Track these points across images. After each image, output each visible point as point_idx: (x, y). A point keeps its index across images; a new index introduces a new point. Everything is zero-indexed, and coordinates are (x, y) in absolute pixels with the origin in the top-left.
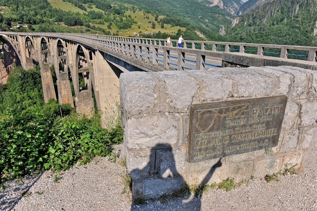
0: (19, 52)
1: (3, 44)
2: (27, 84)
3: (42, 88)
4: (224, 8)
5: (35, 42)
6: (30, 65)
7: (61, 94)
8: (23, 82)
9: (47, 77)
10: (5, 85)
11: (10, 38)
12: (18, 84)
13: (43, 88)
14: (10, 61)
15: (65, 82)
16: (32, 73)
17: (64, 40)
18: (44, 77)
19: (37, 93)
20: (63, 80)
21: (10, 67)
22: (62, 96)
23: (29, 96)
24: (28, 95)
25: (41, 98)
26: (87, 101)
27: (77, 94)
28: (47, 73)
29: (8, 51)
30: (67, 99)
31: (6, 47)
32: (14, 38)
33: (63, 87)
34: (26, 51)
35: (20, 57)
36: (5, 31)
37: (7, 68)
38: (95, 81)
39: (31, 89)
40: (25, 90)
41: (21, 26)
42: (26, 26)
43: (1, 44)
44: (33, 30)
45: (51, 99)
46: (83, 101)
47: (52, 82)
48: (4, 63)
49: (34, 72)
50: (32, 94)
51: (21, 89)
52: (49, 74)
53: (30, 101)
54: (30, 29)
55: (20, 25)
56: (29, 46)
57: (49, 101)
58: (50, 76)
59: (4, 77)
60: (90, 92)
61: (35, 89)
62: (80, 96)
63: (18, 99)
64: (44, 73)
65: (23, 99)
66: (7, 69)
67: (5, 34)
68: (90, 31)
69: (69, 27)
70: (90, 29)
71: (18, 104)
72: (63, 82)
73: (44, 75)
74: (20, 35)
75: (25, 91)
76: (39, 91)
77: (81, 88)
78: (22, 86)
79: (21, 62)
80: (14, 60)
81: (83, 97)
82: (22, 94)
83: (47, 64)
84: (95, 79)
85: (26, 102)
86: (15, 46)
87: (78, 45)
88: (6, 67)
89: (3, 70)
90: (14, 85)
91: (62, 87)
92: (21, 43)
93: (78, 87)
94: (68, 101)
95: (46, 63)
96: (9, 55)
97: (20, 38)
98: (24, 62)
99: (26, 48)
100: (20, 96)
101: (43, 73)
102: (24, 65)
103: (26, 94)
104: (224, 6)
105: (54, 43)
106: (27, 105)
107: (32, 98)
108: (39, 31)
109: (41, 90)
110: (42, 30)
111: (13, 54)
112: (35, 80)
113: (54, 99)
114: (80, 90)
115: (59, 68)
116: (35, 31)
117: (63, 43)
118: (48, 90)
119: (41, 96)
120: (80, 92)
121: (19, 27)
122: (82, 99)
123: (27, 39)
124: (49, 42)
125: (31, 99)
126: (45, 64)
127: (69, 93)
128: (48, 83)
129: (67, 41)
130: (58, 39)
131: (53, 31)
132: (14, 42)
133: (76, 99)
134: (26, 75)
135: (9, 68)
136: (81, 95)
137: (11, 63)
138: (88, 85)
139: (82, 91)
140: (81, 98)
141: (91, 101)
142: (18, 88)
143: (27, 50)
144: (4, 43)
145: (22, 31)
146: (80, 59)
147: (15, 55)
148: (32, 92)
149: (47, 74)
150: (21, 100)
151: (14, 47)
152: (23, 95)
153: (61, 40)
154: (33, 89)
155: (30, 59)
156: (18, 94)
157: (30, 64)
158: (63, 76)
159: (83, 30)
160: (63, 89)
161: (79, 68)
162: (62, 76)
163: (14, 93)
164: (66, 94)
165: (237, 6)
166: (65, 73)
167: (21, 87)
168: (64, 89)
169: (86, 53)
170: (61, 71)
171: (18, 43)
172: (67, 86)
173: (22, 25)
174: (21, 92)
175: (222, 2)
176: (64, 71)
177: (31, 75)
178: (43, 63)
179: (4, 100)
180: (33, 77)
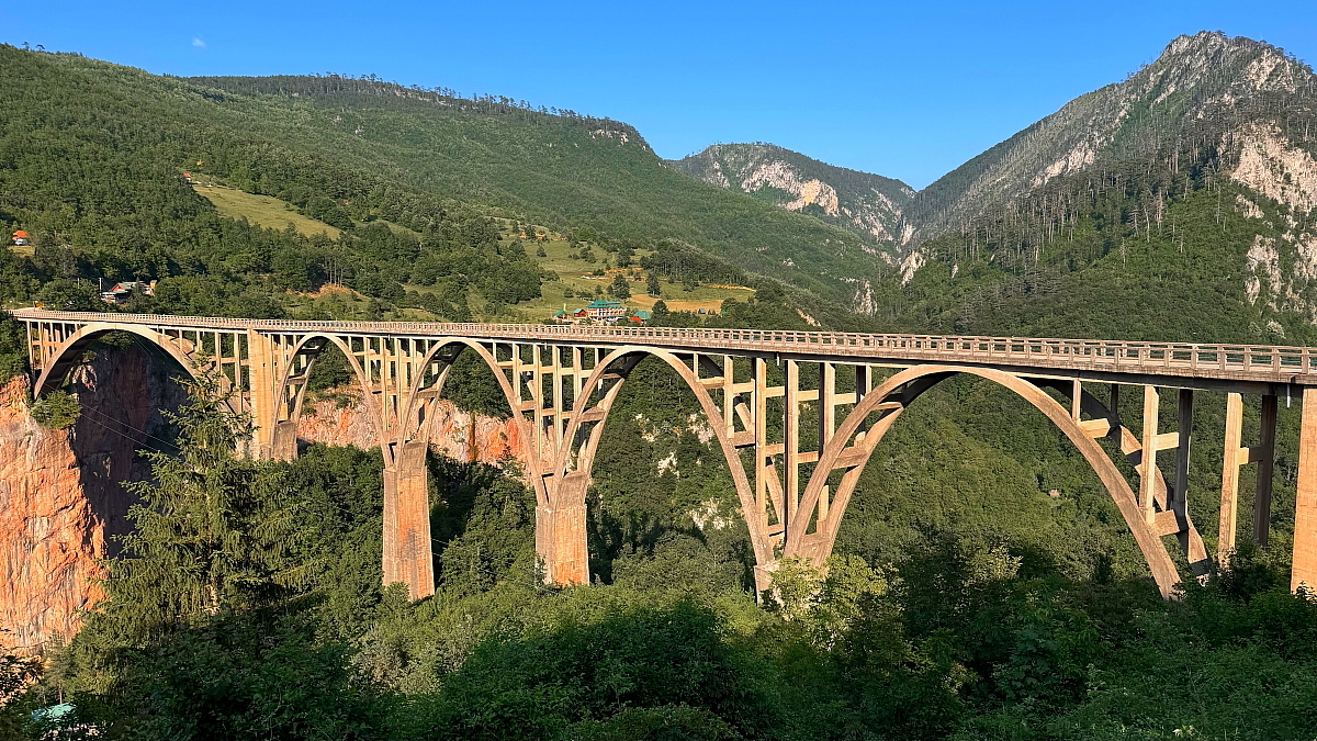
4: (842, 212)
6: (285, 451)
9: (411, 497)
18: (401, 496)
20: (569, 503)
28: (413, 479)
33: (562, 533)
47: (425, 516)
48: (74, 448)
52: (420, 484)
58: (422, 492)
59: (66, 507)
64: (402, 480)
72: (567, 514)
73: (399, 489)
74: (260, 332)
88: (80, 461)
92: (257, 364)
98: (256, 440)
99: (285, 384)
101: (398, 481)
104: (840, 206)
127: (579, 555)
128: (412, 523)
149: (413, 485)
155: (289, 426)
157: (285, 445)
158: (570, 489)
165: (889, 203)
166: (579, 477)
168: (566, 540)
172: (574, 529)
175: (833, 191)
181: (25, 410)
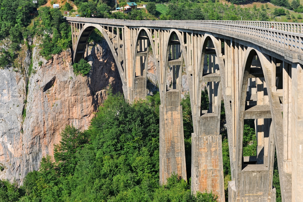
0: (122, 63)
1: (94, 46)
2: (129, 136)
3: (157, 147)
5: (157, 41)
6: (141, 92)
7: (198, 167)
8: (121, 131)
9: (173, 123)
10: (86, 134)
11: (109, 33)
12: (109, 134)
13: (161, 148)
14: (101, 83)
15: (210, 138)
16: (142, 110)
17: (219, 37)
18: (166, 122)
19: (146, 158)
20: (208, 133)
21: (101, 94)
22: (200, 172)
23: (129, 165)
24: (126, 160)
25: (154, 171)
26: (259, 193)
27: (237, 172)
28: (174, 113)
29: (101, 60)
30: (209, 182)
31: (98, 50)
32: (115, 32)
33: (204, 151)
34: (135, 61)
35: (122, 74)
36: (102, 16)
37: (95, 96)
38: (285, 145)
39: (135, 148)
40: (122, 148)
41: (134, 7)
42: (144, 7)
43: (91, 45)
44: (157, 14)
45: (174, 177)
46: (249, 193)
47: (181, 135)
48: (89, 86)
49: (146, 110)
50: (137, 160)
51: (113, 145)
52: (178, 116)
53: (130, 175)
54: (150, 12)
55: (131, 4)
56: (143, 50)
57: (169, 180)
58: (179, 120)
59: (86, 115)
60: (267, 171)
61: (144, 149)
62: (243, 180)
63: (105, 169)
64: (167, 112)
65: (114, 170)
66: (93, 99)
67: (99, 24)
68: (285, 15)
69: (236, 6)
70: (286, 9)
71: (103, 180)
72: (207, 139)
73: (165, 117)
74: (128, 27)
75: (123, 152)
76: (151, 155)
77: (247, 159)
78: (118, 139)
79: (123, 84)
80: (111, 79)
81: (250, 183)
82: (115, 157)
83: (176, 92)
84: (285, 139)
85: (121, 178)
86: (116, 49)
87: (250, 49)
88: (93, 93)
89: (86, 101)
90: (102, 136)
91: (202, 150)
92: (128, 44)
93: (239, 154)
94: (213, 186)
95: (174, 90)
96: (102, 68)
97: (127, 33)
98: (128, 86)
99: (136, 55)
100: (111, 161)
101: (165, 113)
102: (128, 92)
103: (122, 158)
105: (195, 45)
106: (122, 184)
107: (133, 169)
108: (169, 16)
109: (156, 152)
110: (175, 15)
111: (111, 65)
112: (146, 127)
113: (180, 178)
114: (244, 165)
115: (200, 104)
116: (161, 17)
117: (217, 43)
118: (171, 153)
119: (154, 166)
120: (243, 168)
121: (129, 10)
122: (247, 187)
123: (142, 35)
124: (185, 42)
125: (132, 171)
126: (171, 93)
127: (216, 166)
128: (173, 138)
129: (225, 39)
130: (206, 35)
131: (198, 16)
132: (115, 42)
133: (232, 185)
134: (128, 115)
135: (99, 97)
136: (245, 178)
137: (103, 87)
138: (266, 153)
139: (249, 168)
140: (245, 185)
141: (269, 194)
142: (108, 143)
143: (138, 58)
144: (96, 42)
145: (134, 18)
146: (253, 85)
147: (113, 69)
148: (135, 154)
149: (174, 116)
150: (111, 171)
151: (113, 51)
152: (116, 161)
153: (213, 38)
154: (139, 148)
155: (142, 79)
156: (107, 157)
157: (140, 90)
158: (207, 124)
159: (269, 13)
160: (204, 155)
161: (247, 108)
162: (205, 124)
163: (98, 153)
164: (209, 168)
166: (212, 117)
167: (116, 140)
168: (207, 156)
169: (268, 71)
170: (203, 112)
171: (121, 42)
172: (213, 149)
173: (135, 4)
174: (114, 153)
176: (212, 112)
177: (138, 117)
178: (167, 90)
179: (77, 167)
180: (142, 121)
181: (68, 66)
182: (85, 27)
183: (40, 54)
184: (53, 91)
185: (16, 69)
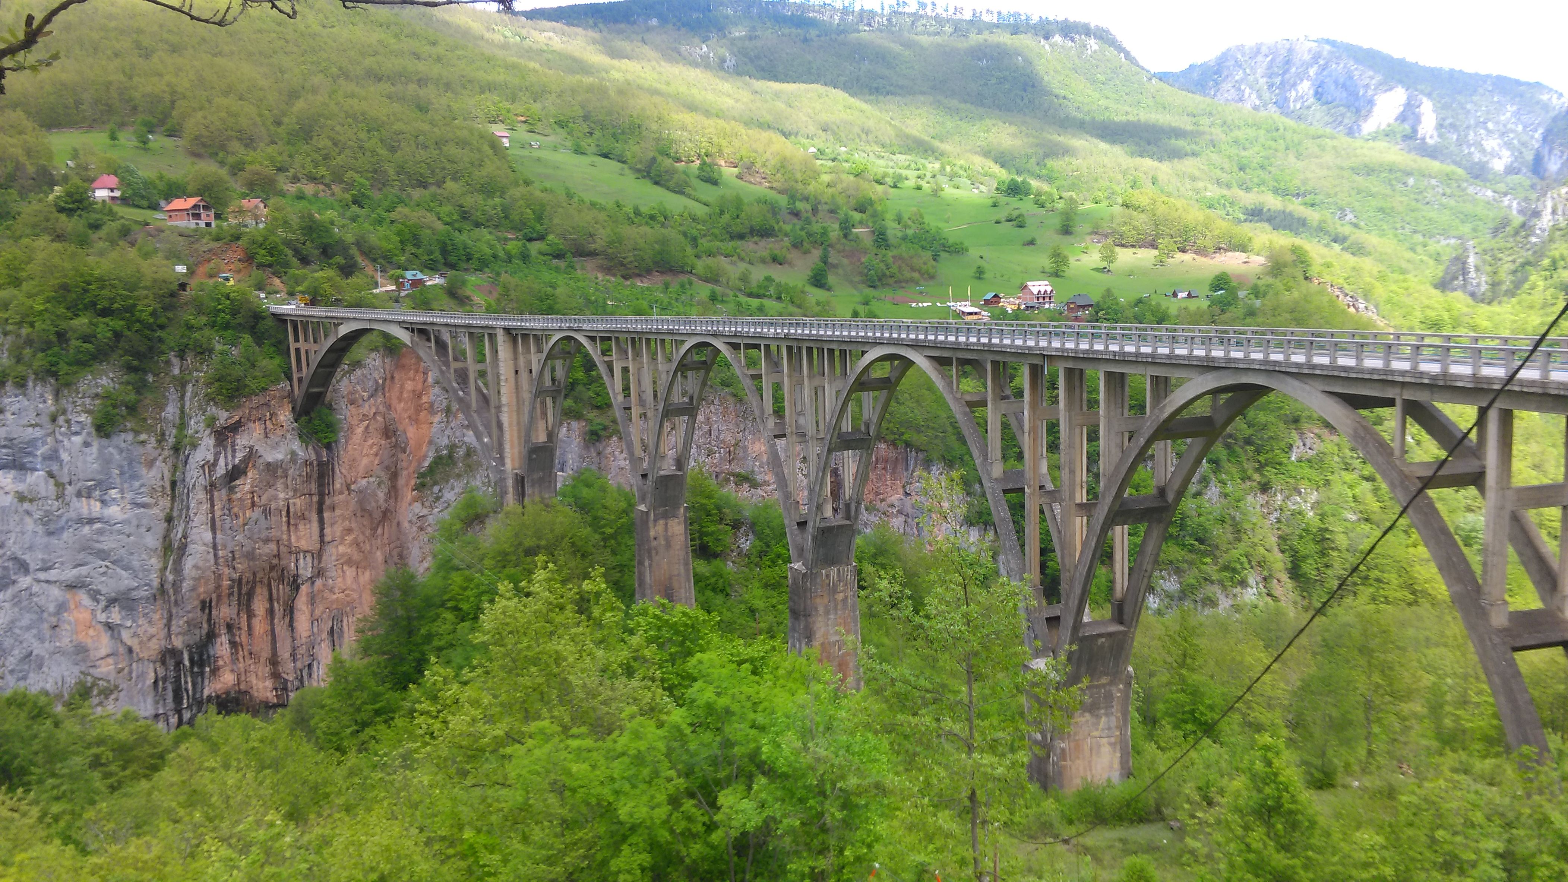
6: (541, 480)
7: (810, 637)
9: (668, 545)
15: (834, 571)
18: (654, 543)
20: (830, 561)
26: (1104, 680)
28: (670, 521)
33: (822, 601)
34: (534, 408)
35: (485, 440)
42: (437, 281)
52: (679, 529)
55: (411, 275)
58: (682, 538)
60: (1126, 633)
64: (655, 521)
72: (828, 576)
73: (652, 533)
74: (509, 331)
81: (1090, 661)
83: (676, 476)
98: (509, 466)
99: (537, 396)
101: (651, 524)
102: (509, 481)
122: (1083, 670)
126: (666, 478)
136: (1082, 651)
139: (1089, 628)
140: (1080, 666)
141: (1121, 682)
149: (670, 530)
151: (452, 385)
155: (546, 450)
157: (541, 474)
158: (829, 543)
162: (826, 541)
164: (833, 639)
166: (842, 526)
168: (828, 612)
172: (840, 597)
181: (286, 424)
182: (344, 330)
183: (210, 399)
184: (247, 487)
185: (143, 437)
